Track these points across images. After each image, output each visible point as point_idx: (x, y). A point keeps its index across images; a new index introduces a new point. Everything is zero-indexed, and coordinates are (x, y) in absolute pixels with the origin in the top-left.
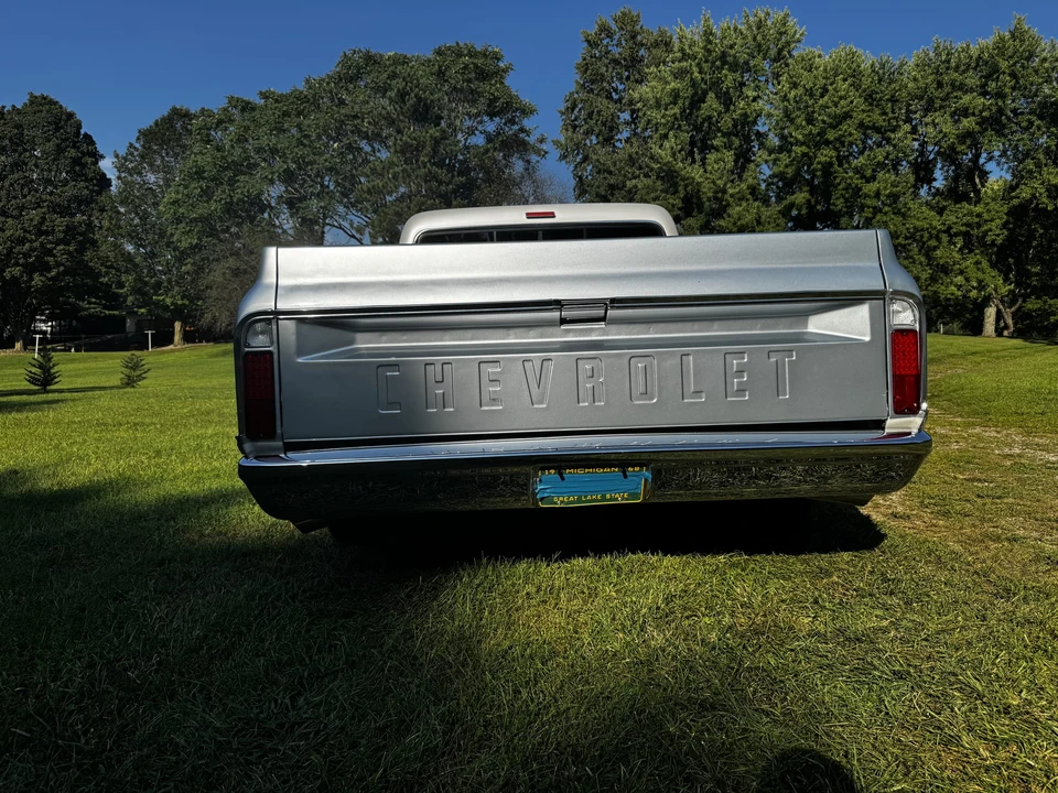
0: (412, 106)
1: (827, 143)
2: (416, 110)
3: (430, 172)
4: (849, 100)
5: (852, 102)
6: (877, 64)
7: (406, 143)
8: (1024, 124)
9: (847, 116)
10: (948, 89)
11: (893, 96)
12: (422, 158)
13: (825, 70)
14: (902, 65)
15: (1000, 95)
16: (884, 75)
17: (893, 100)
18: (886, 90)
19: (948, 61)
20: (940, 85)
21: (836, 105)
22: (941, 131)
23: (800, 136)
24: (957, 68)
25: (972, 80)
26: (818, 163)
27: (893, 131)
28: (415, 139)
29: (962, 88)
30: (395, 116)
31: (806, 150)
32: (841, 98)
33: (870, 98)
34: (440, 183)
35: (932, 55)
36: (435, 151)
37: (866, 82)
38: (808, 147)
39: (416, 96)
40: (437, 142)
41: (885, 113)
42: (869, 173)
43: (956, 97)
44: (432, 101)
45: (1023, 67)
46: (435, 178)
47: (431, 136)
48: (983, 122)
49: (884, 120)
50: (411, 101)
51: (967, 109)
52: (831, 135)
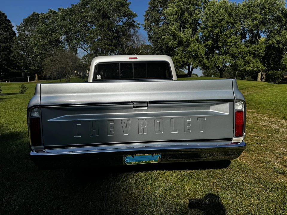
0: (102, 14)
1: (218, 27)
2: (103, 15)
3: (107, 33)
4: (224, 15)
5: (225, 15)
6: (232, 5)
7: (100, 24)
8: (271, 23)
9: (223, 19)
10: (251, 12)
11: (236, 14)
12: (104, 29)
13: (218, 6)
14: (239, 5)
15: (265, 15)
16: (234, 8)
17: (236, 15)
18: (234, 12)
19: (252, 5)
20: (249, 11)
21: (220, 16)
22: (249, 24)
23: (210, 25)
24: (254, 6)
25: (258, 10)
26: (215, 33)
27: (236, 24)
28: (103, 23)
29: (255, 12)
30: (97, 17)
32: (222, 14)
33: (230, 15)
34: (110, 36)
35: (247, 2)
36: (108, 27)
37: (229, 10)
38: (213, 28)
39: (103, 11)
40: (109, 24)
41: (234, 19)
42: (229, 36)
43: (253, 15)
44: (108, 12)
45: (272, 6)
46: (108, 34)
47: (107, 23)
48: (260, 22)
49: (233, 21)
50: (102, 12)
51: (256, 18)
52: (219, 25)
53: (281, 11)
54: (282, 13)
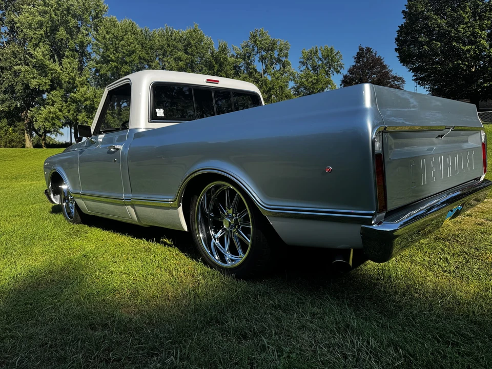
1: (126, 63)
5: (135, 46)
6: (144, 32)
8: (200, 68)
9: (134, 52)
10: (172, 48)
11: (151, 47)
13: (122, 29)
14: (154, 34)
15: (192, 55)
16: (147, 36)
17: (151, 48)
18: (149, 44)
19: (172, 36)
20: (169, 45)
21: (129, 45)
22: (171, 65)
23: (113, 58)
24: (175, 40)
25: (180, 45)
26: (123, 72)
27: (152, 62)
29: (175, 47)
31: (117, 65)
32: (131, 43)
35: (165, 32)
37: (140, 38)
38: (117, 63)
41: (148, 54)
43: (175, 52)
45: (199, 44)
48: (186, 65)
49: (148, 57)
51: (180, 58)
52: (127, 59)
53: (211, 54)
54: (213, 56)
